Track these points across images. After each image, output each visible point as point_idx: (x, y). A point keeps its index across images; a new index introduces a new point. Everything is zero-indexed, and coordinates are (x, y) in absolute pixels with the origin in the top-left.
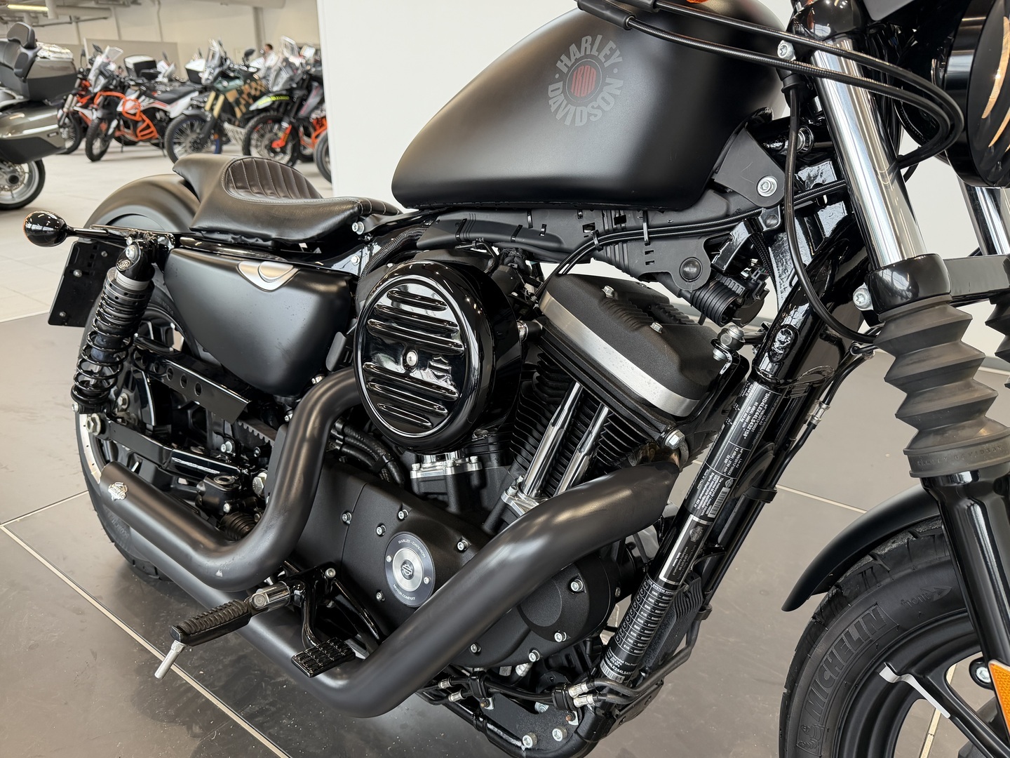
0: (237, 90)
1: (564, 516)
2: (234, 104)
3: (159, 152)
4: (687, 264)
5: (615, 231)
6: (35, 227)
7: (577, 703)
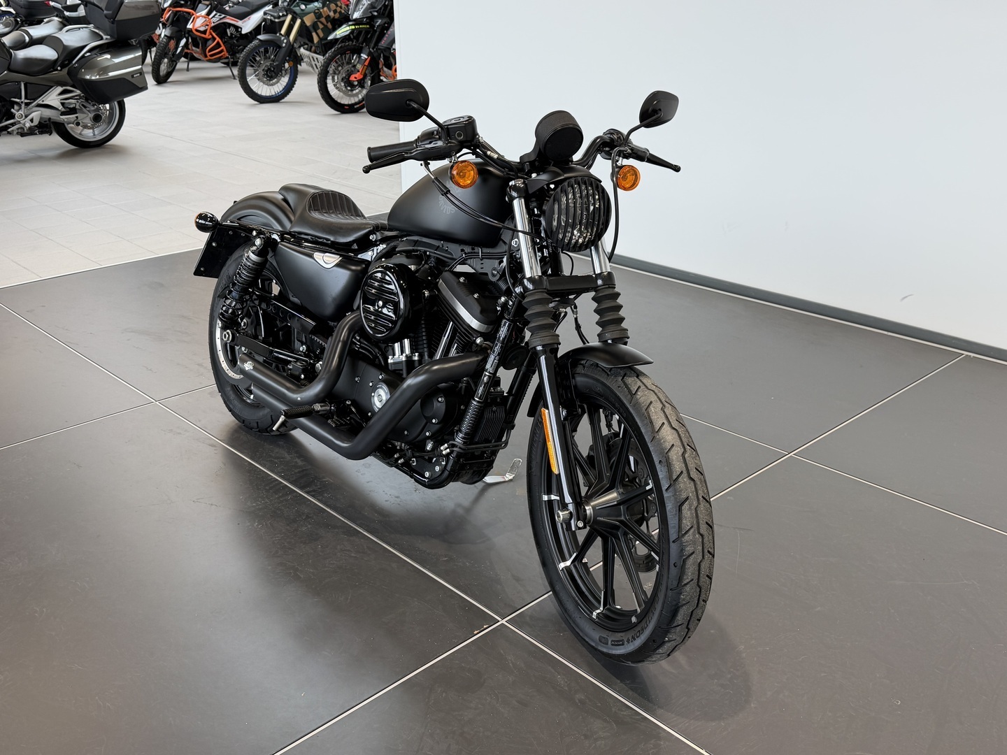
0: (315, 13)
1: (436, 367)
2: (311, 29)
3: (227, 72)
4: (494, 270)
5: (472, 253)
6: (200, 221)
7: (444, 453)
